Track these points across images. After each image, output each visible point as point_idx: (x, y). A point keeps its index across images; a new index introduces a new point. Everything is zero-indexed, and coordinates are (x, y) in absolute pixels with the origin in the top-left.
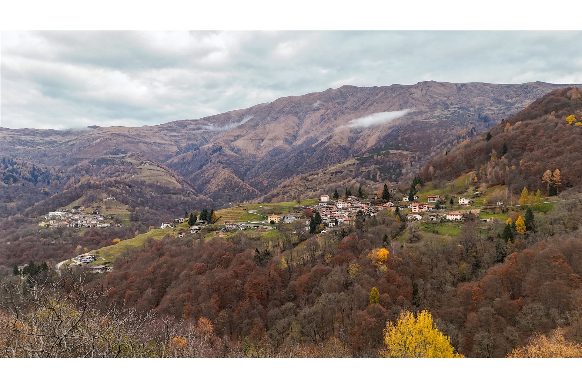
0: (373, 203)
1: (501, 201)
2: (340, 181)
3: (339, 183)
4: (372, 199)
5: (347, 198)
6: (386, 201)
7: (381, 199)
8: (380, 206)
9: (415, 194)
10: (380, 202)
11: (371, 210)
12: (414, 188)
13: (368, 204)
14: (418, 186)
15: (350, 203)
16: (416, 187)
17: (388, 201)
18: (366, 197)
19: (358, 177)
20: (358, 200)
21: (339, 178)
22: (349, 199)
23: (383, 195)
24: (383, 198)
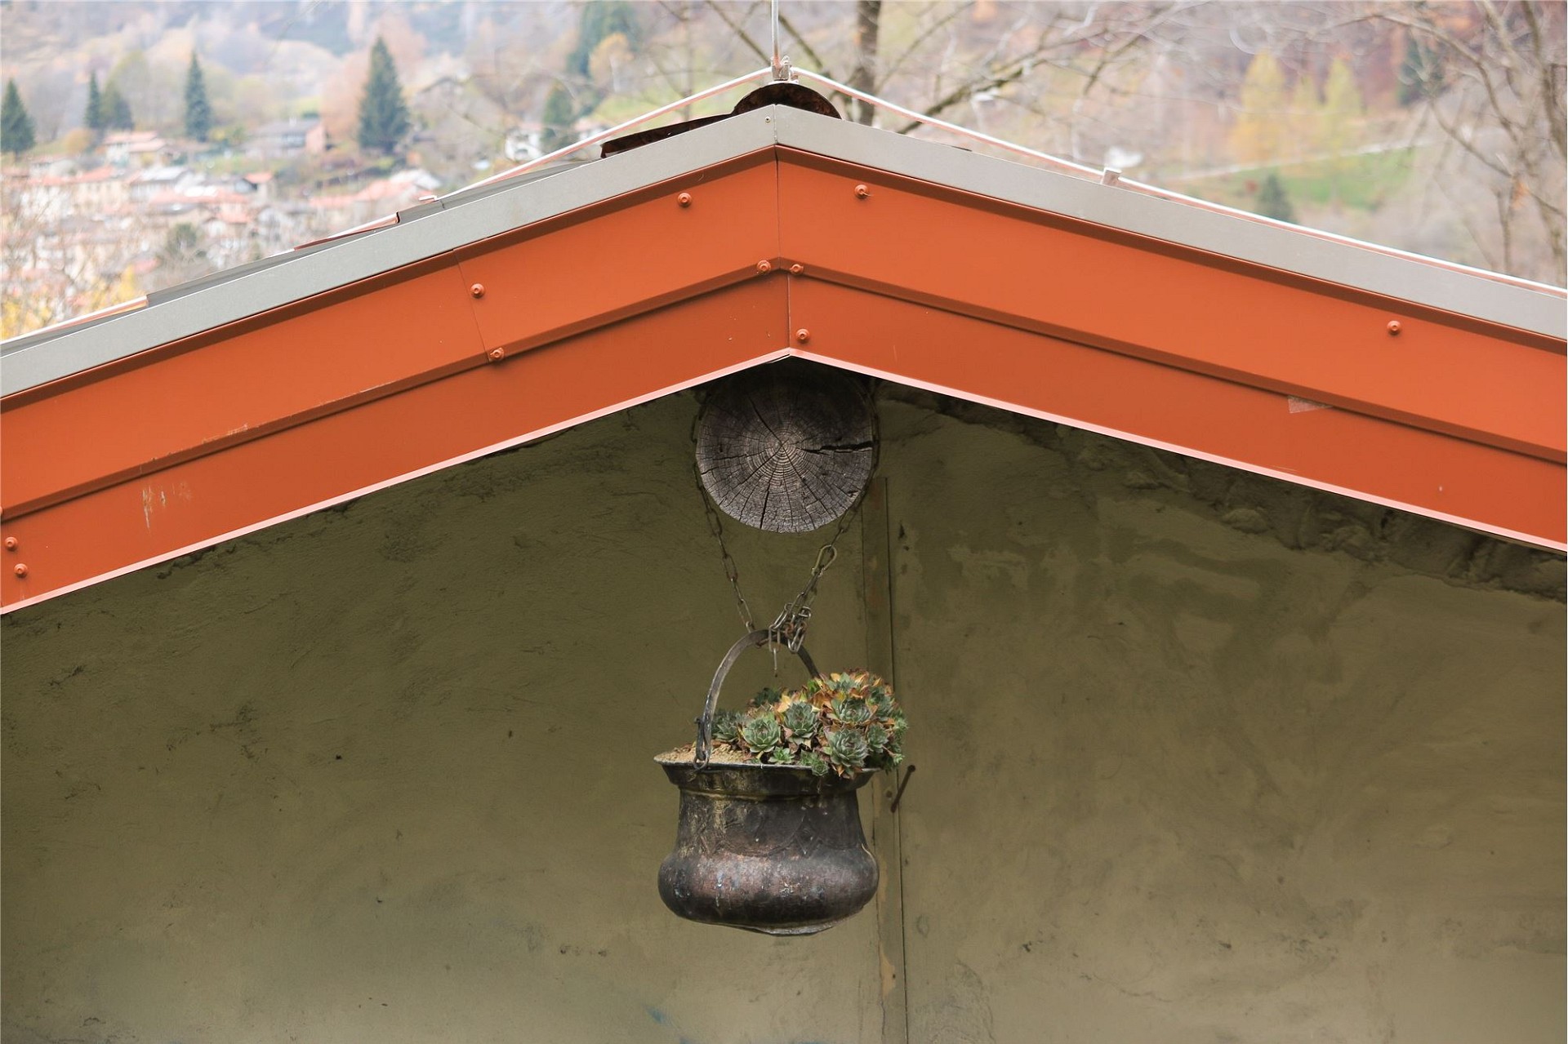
0: (287, 179)
1: (1124, 145)
2: (70, 45)
3: (60, 64)
4: (286, 148)
5: (94, 146)
6: (385, 162)
7: (349, 148)
8: (339, 201)
9: (588, 111)
10: (341, 173)
11: (272, 224)
12: (584, 69)
13: (255, 186)
14: (609, 53)
15: (116, 186)
16: (595, 62)
17: (402, 164)
18: (236, 142)
19: (205, 16)
20: (180, 162)
21: (56, 25)
22: (114, 153)
23: (367, 124)
24: (365, 143)
